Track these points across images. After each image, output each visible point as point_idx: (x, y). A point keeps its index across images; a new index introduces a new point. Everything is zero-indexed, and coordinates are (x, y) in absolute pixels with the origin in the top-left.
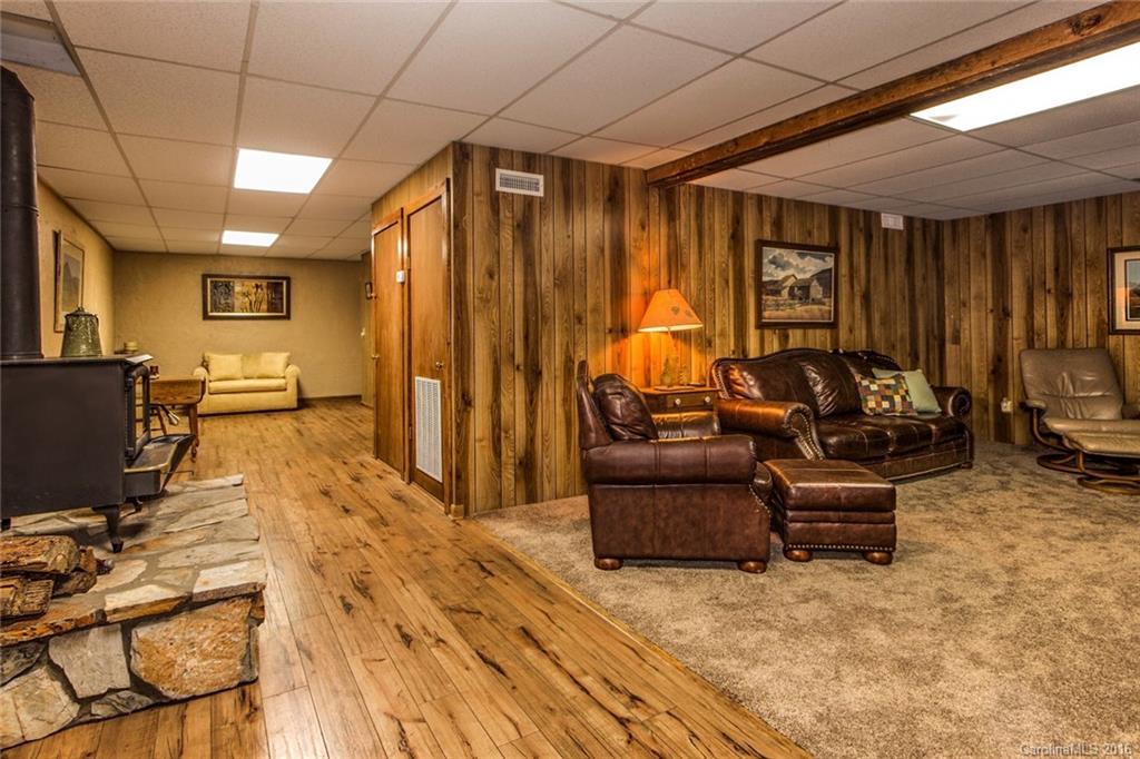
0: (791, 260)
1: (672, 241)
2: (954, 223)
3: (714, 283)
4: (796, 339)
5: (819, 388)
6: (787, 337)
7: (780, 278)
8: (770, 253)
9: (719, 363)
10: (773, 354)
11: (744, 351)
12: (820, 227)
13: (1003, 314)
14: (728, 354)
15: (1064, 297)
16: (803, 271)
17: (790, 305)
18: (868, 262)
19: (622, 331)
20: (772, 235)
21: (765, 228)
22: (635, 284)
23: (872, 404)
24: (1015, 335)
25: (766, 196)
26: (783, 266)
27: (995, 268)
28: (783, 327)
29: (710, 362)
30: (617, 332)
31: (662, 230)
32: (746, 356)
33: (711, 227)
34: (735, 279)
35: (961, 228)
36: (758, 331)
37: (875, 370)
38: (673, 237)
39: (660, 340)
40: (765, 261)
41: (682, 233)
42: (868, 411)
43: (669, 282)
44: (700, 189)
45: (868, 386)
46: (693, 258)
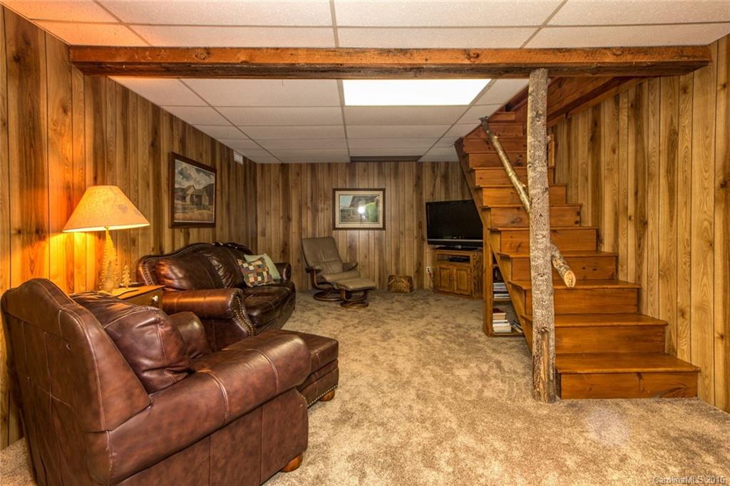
0: (192, 174)
1: (98, 135)
2: (262, 165)
3: (137, 185)
4: (195, 237)
5: (221, 273)
6: (189, 234)
7: (185, 187)
8: (180, 165)
9: (145, 260)
10: (181, 250)
11: (161, 248)
12: (206, 152)
13: (288, 219)
14: (149, 252)
15: (315, 211)
16: (198, 183)
17: (191, 209)
18: (229, 183)
19: (37, 232)
20: (179, 151)
21: (175, 143)
22: (55, 174)
23: (252, 280)
24: (293, 231)
25: (175, 117)
26: (187, 177)
27: (284, 194)
28: (186, 226)
29: (135, 260)
30: (29, 233)
31: (87, 121)
32: (162, 252)
33: (135, 131)
34: (154, 184)
35: (266, 168)
36: (171, 230)
37: (246, 256)
38: (99, 130)
39: (85, 241)
40: (176, 171)
41: (109, 129)
42: (250, 285)
43: (95, 179)
44: (125, 92)
45: (248, 268)
46: (118, 159)
